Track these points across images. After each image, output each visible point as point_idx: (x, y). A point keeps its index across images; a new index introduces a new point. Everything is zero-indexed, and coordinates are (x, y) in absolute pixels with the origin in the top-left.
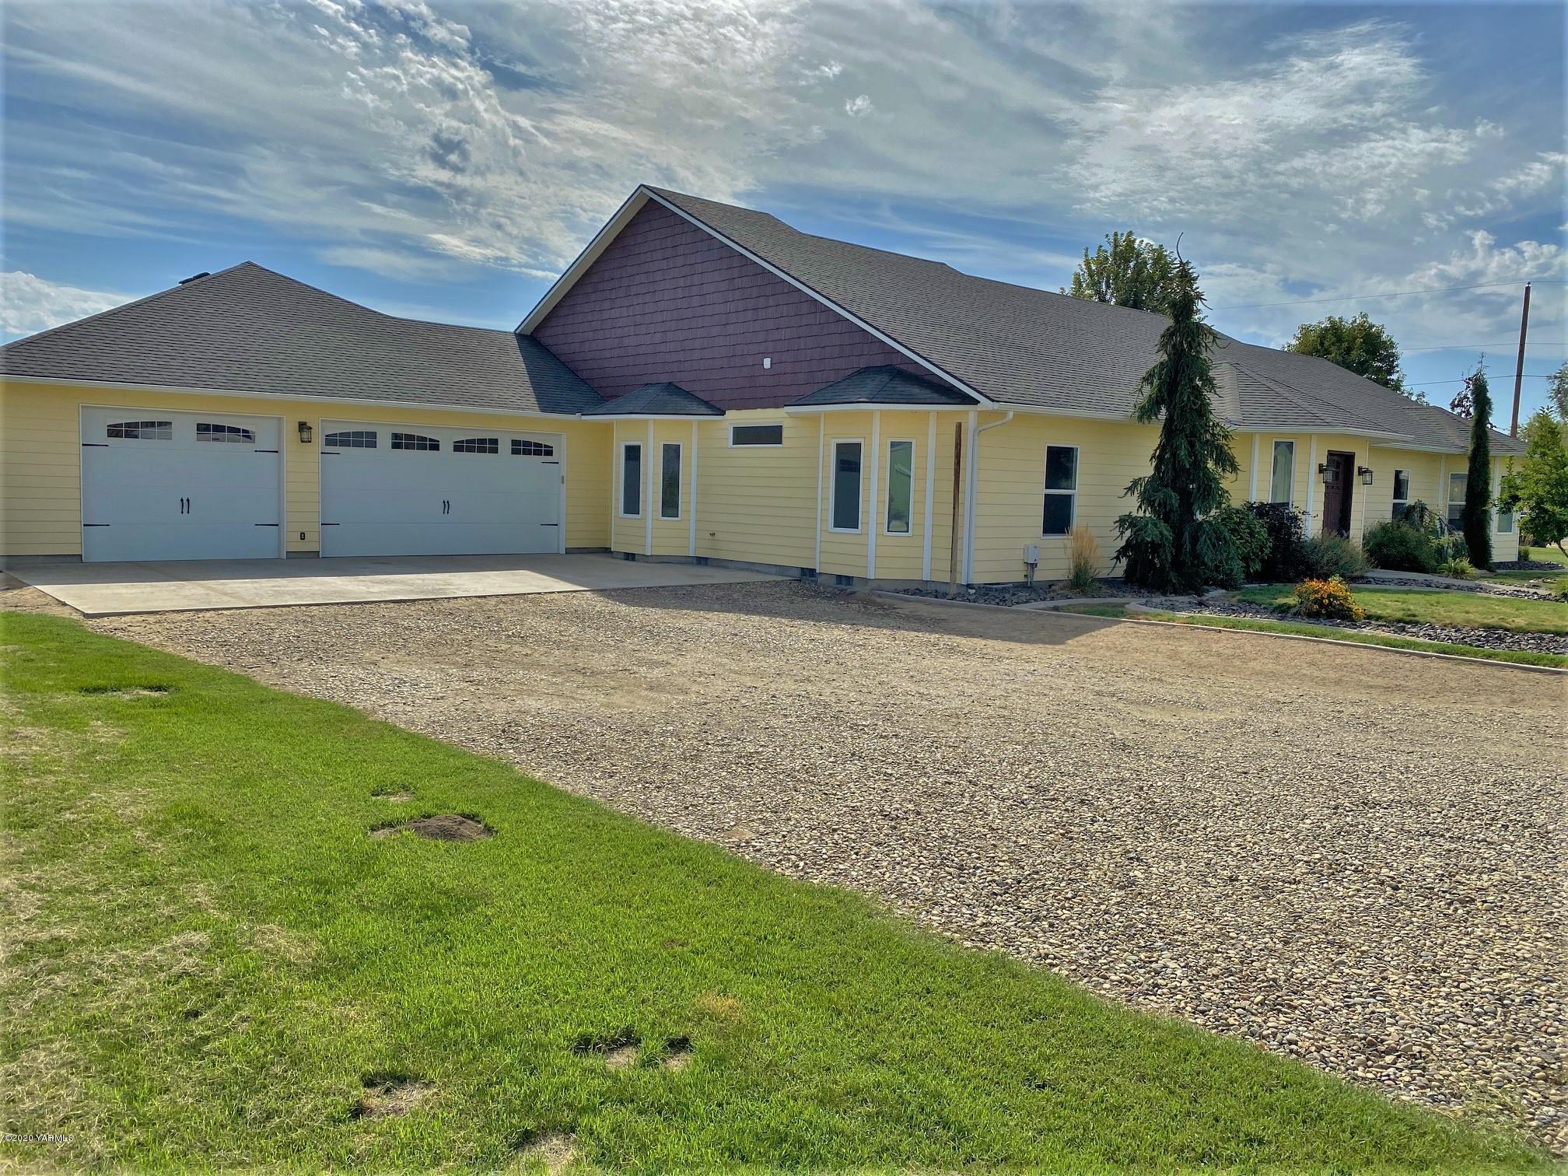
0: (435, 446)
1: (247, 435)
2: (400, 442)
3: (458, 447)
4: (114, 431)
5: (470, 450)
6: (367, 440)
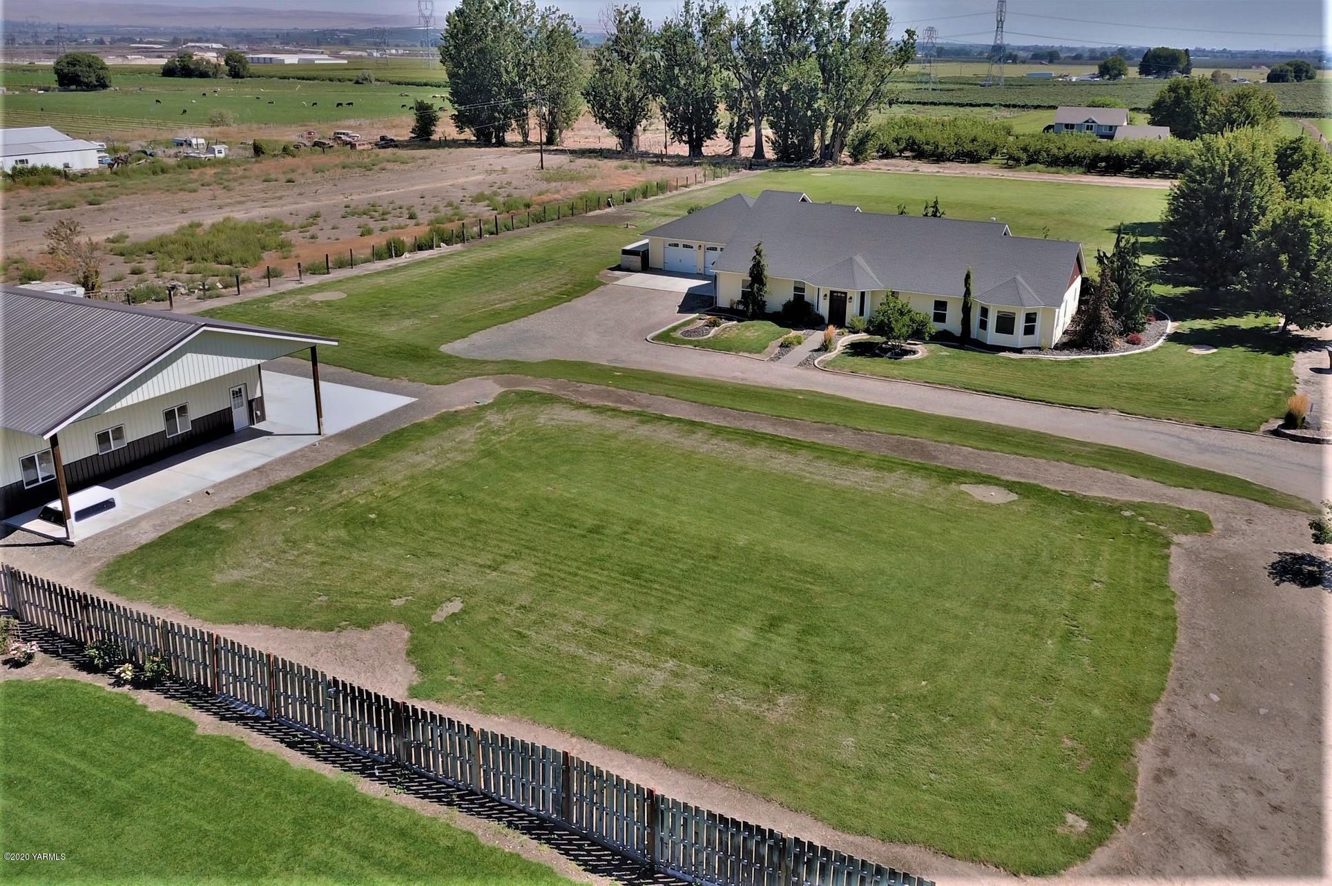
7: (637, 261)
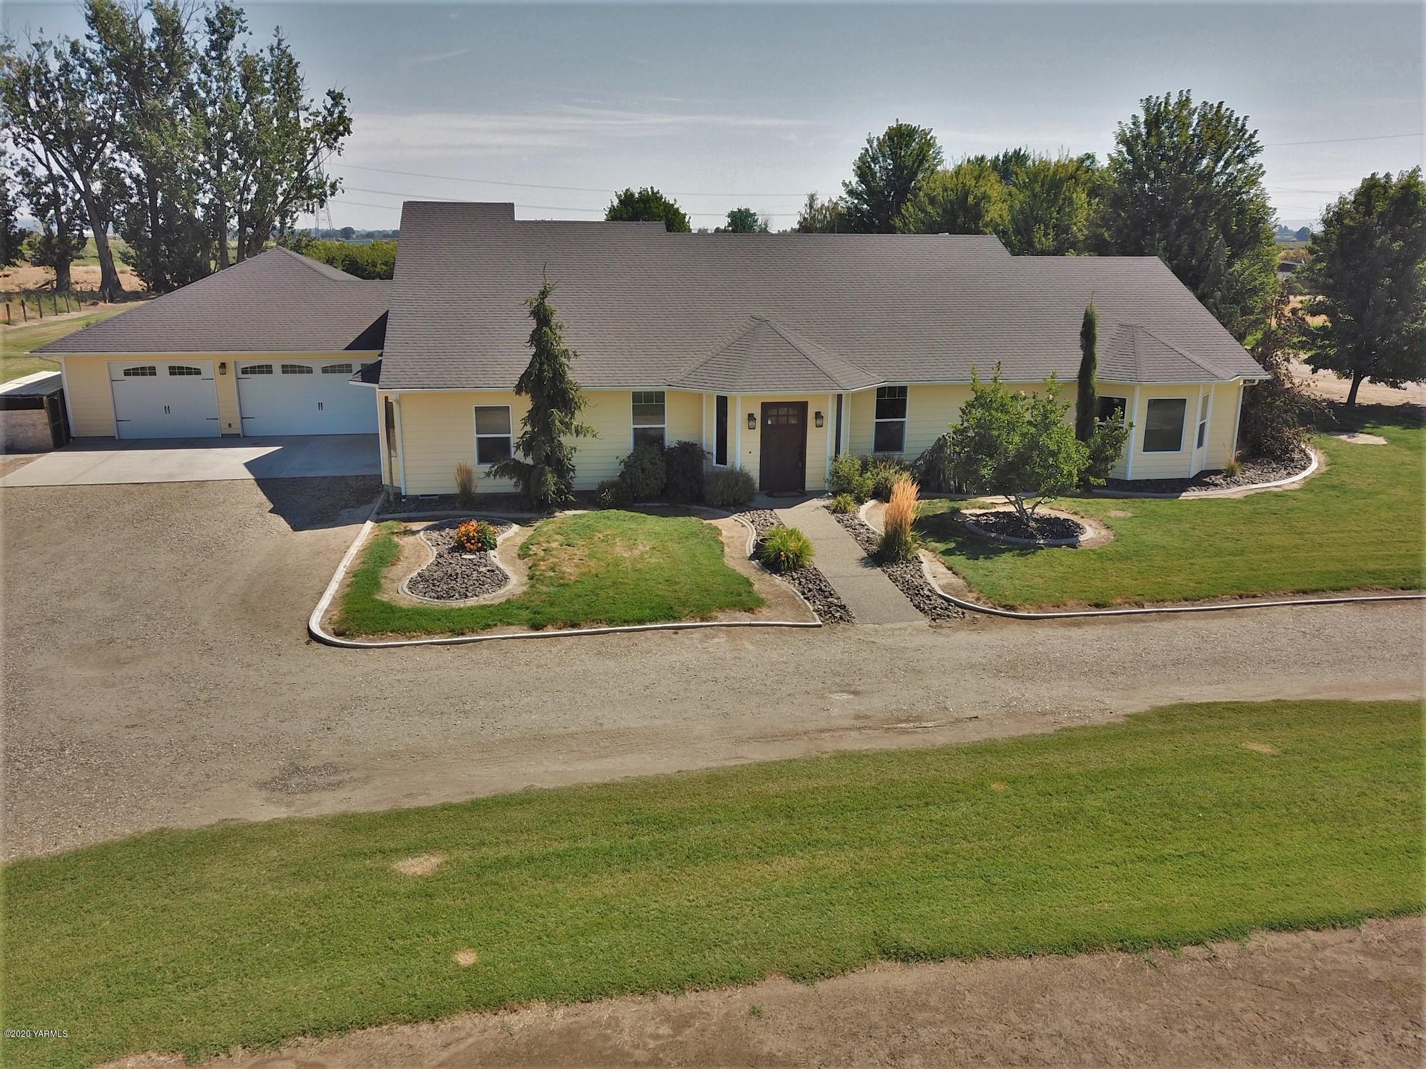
0: (310, 371)
1: (198, 372)
2: (287, 369)
3: (325, 370)
4: (127, 373)
5: (332, 372)
6: (267, 369)
7: (37, 421)
